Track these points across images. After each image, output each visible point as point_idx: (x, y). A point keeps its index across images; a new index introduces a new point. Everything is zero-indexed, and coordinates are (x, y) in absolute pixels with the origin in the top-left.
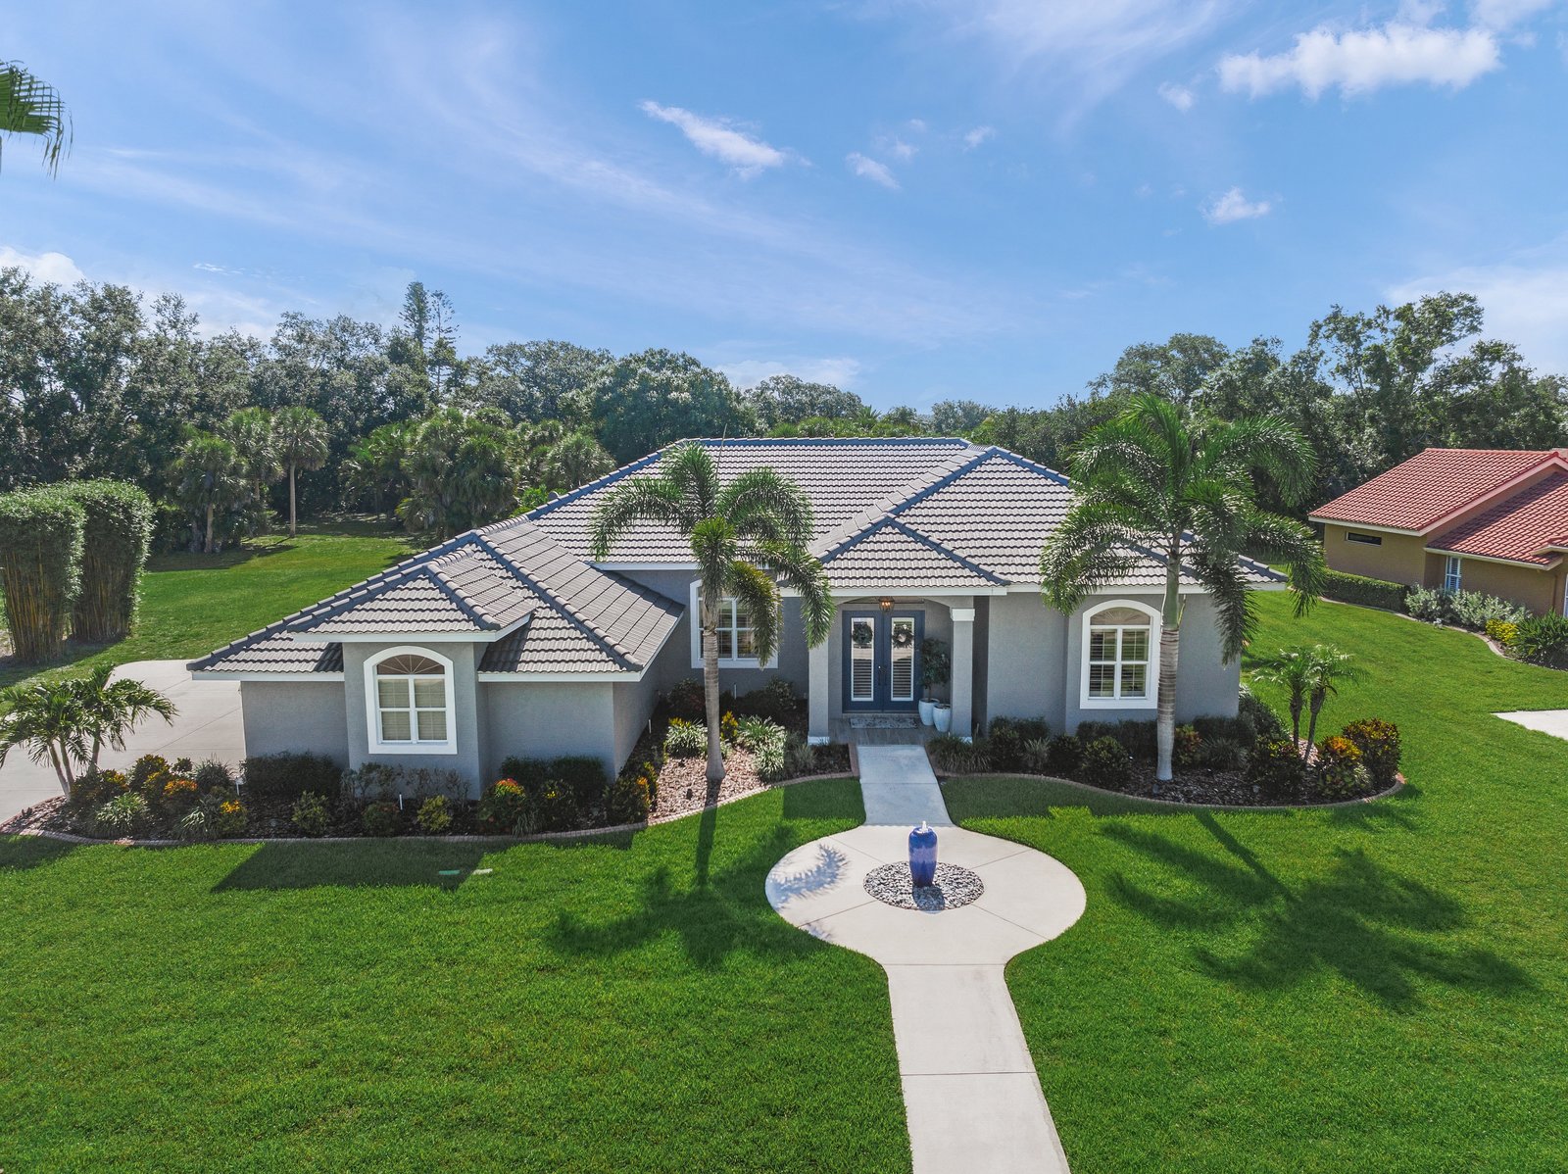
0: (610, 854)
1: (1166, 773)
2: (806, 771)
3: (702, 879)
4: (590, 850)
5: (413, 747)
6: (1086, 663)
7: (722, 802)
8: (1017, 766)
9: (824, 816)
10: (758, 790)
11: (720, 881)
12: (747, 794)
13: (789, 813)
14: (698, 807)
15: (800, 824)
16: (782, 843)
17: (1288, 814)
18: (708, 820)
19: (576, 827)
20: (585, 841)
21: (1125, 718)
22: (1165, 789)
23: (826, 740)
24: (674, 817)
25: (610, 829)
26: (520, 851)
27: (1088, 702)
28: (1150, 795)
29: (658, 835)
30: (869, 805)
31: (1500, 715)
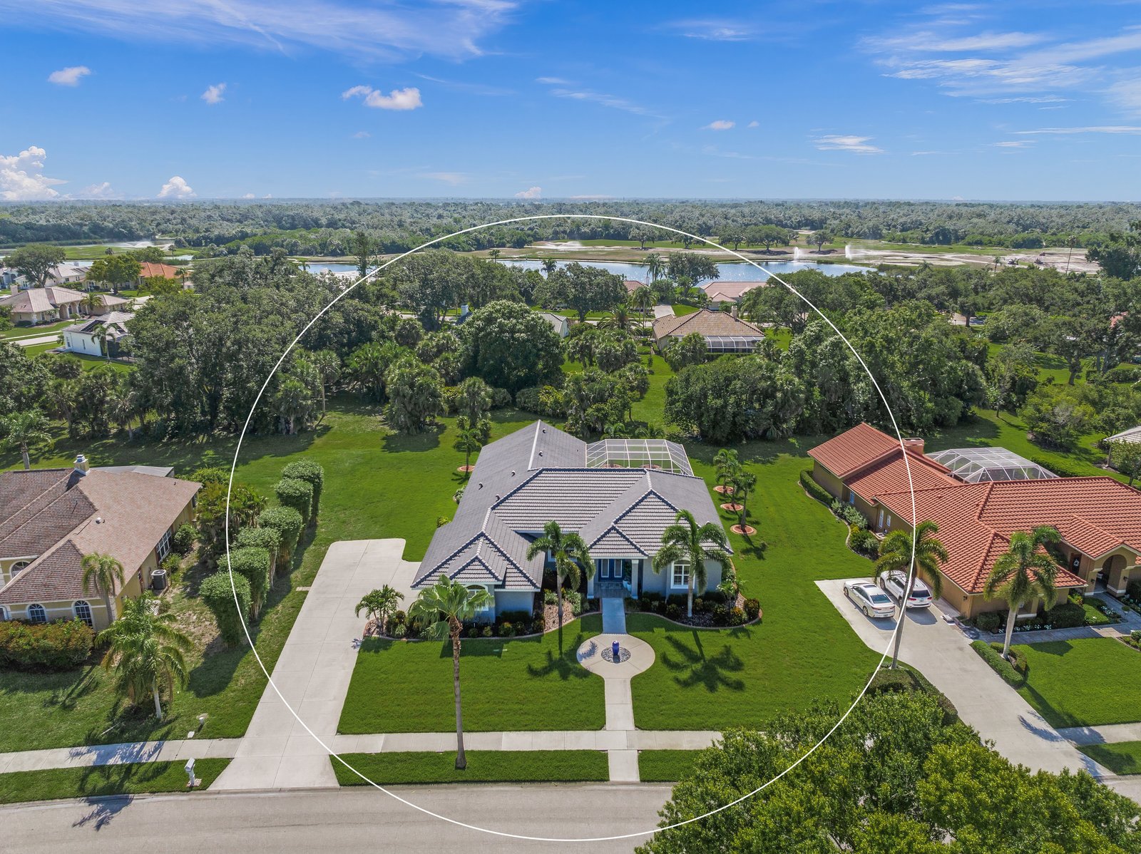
0: (536, 644)
1: (690, 615)
2: (587, 611)
3: (561, 653)
4: (530, 643)
6: (673, 575)
7: (564, 624)
8: (649, 610)
9: (592, 631)
10: (573, 619)
11: (565, 654)
12: (570, 621)
13: (582, 630)
14: (556, 627)
15: (585, 634)
16: (580, 641)
17: (718, 631)
18: (560, 630)
19: (525, 634)
20: (529, 640)
21: (681, 593)
22: (688, 621)
23: (593, 597)
24: (551, 630)
25: (534, 635)
26: (512, 643)
27: (673, 586)
28: (683, 623)
29: (547, 638)
30: (605, 625)
31: (816, 582)
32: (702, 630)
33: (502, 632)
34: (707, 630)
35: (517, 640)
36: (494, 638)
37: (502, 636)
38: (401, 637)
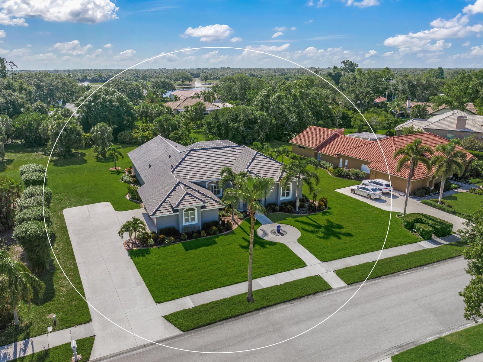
1: (297, 210)
2: (245, 217)
4: (230, 235)
5: (190, 223)
6: (281, 192)
7: (239, 224)
8: (276, 211)
9: (256, 225)
10: (242, 221)
11: (255, 238)
14: (237, 226)
16: (254, 230)
17: (317, 214)
18: (240, 227)
19: (224, 232)
20: (227, 234)
21: (288, 200)
23: (242, 210)
24: (235, 228)
25: (229, 231)
27: (282, 198)
28: (298, 214)
29: (237, 231)
30: (260, 221)
31: (335, 190)
32: (310, 215)
33: (212, 232)
34: (311, 215)
35: (221, 235)
36: (208, 237)
37: (212, 234)
38: (153, 246)
